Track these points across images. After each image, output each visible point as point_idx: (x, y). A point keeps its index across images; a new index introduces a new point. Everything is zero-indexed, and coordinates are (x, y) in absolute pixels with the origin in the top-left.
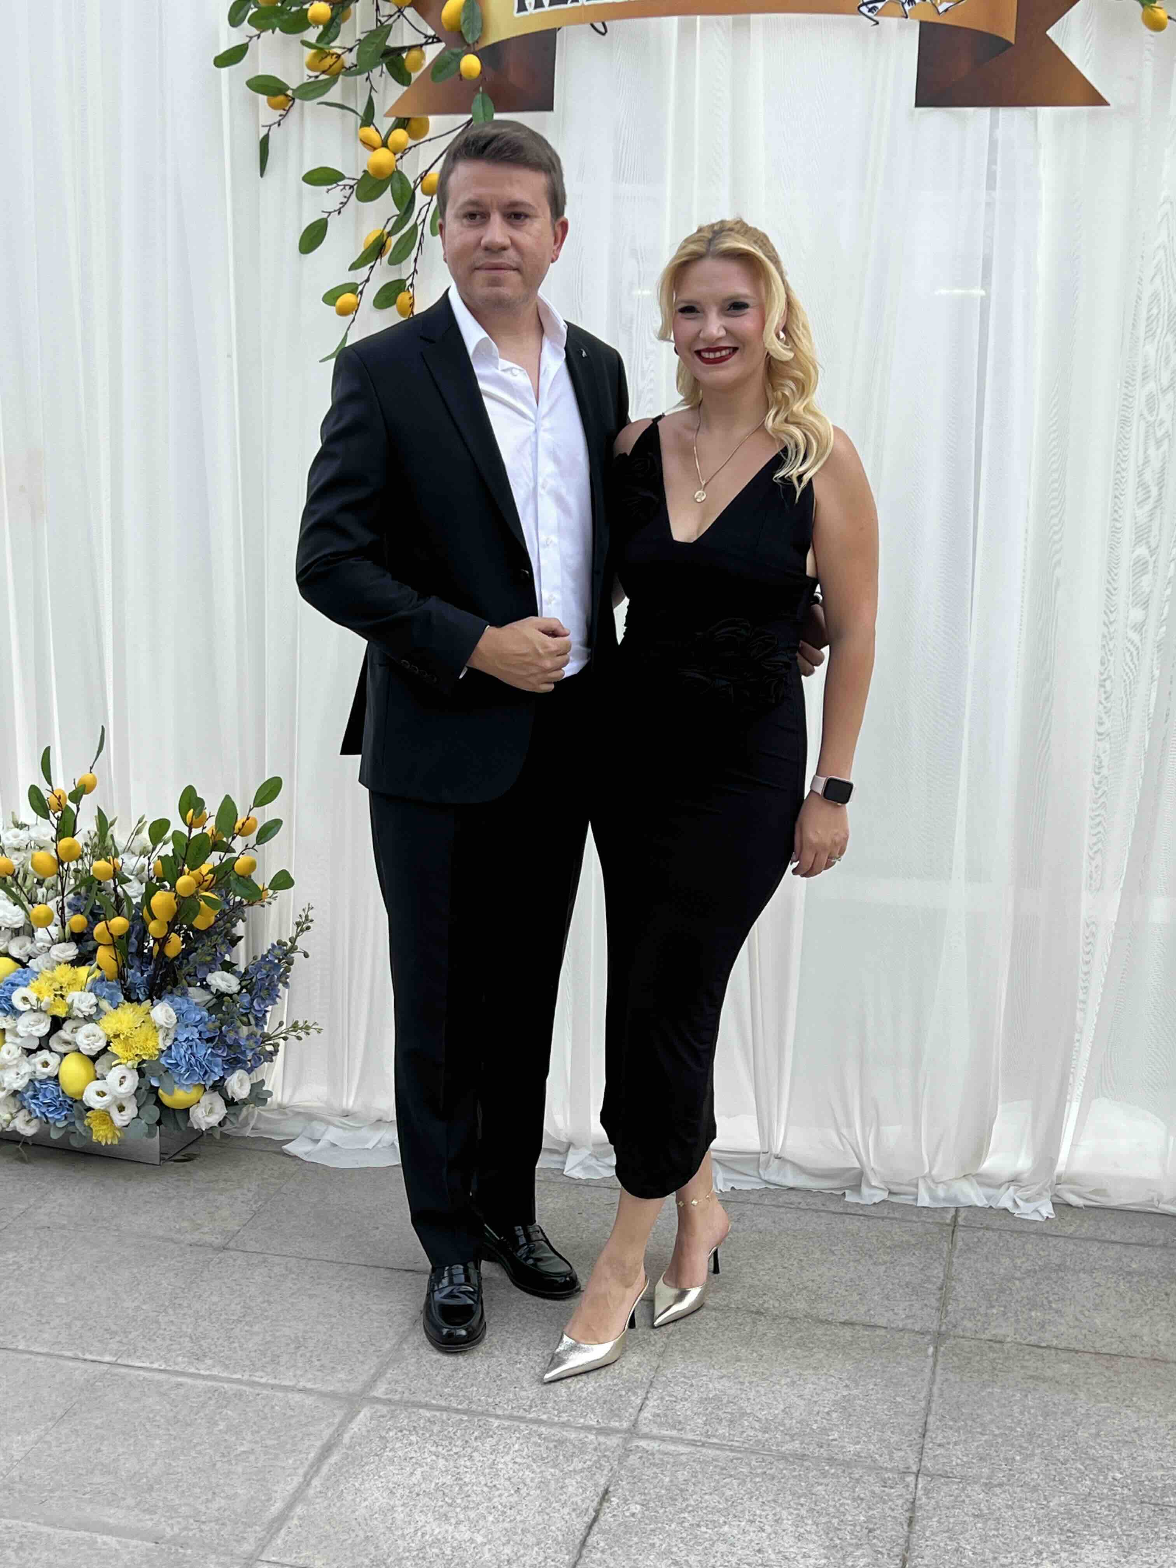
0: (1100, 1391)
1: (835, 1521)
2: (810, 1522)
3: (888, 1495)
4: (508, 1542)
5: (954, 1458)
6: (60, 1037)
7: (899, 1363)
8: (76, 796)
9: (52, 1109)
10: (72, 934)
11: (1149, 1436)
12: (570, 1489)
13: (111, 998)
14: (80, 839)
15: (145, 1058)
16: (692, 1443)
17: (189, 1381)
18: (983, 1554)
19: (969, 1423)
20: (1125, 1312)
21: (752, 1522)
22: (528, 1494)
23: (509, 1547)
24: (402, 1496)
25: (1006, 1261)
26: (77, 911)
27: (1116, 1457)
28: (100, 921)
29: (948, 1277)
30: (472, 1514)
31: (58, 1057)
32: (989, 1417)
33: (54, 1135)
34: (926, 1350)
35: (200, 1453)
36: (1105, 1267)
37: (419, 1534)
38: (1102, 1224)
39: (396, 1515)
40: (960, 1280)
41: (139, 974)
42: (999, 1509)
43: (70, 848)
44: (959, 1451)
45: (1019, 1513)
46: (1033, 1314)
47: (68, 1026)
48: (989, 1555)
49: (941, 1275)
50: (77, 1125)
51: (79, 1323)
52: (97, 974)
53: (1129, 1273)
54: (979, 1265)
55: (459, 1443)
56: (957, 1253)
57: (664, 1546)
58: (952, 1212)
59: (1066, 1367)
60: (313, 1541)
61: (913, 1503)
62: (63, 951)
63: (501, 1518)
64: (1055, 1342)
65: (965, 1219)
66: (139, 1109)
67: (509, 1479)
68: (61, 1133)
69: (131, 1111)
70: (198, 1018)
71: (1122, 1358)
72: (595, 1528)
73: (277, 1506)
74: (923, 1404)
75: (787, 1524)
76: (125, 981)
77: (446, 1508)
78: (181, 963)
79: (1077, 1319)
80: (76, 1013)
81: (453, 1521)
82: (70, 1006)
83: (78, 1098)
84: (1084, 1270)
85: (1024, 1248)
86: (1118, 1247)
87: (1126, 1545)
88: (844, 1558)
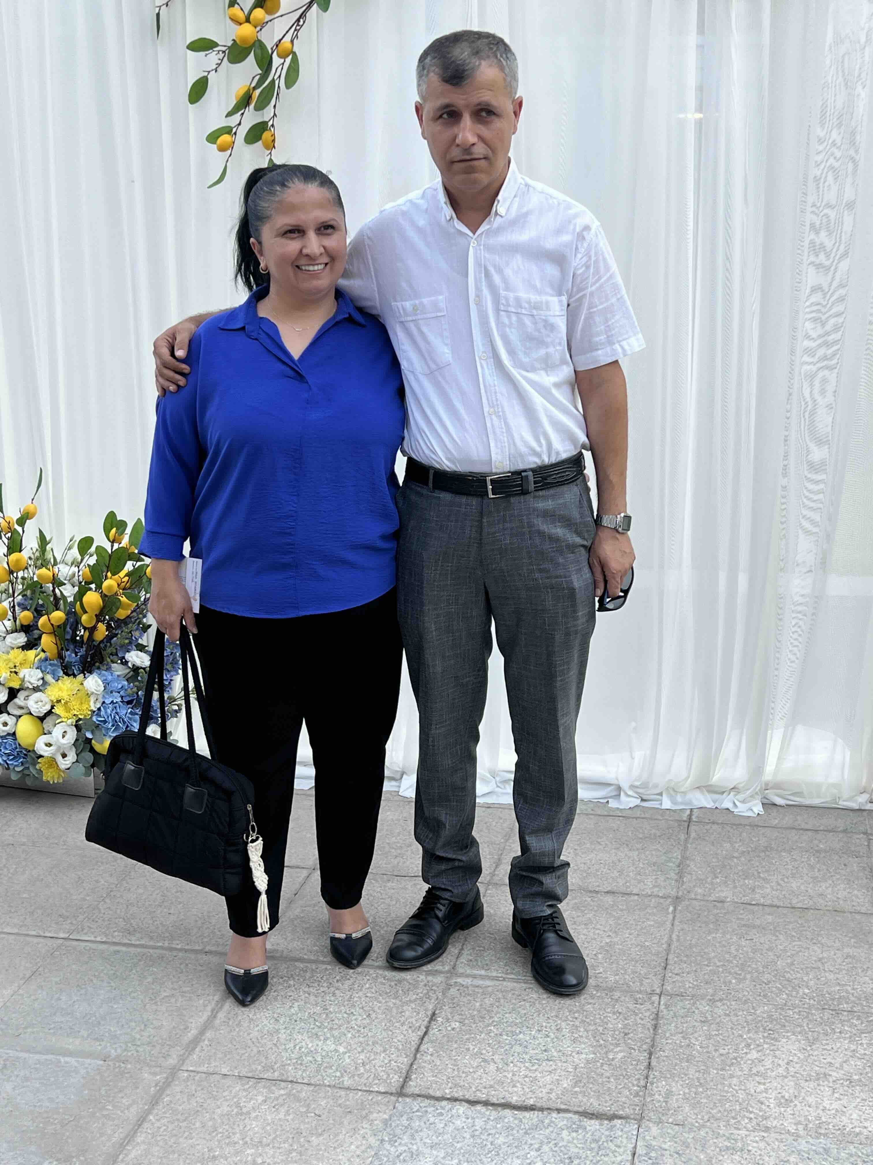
0: (794, 934)
1: (601, 1029)
2: (582, 1030)
3: (639, 1009)
4: (363, 1051)
5: (687, 983)
6: (15, 704)
7: (648, 919)
8: (21, 522)
9: (11, 757)
10: (22, 626)
11: (829, 964)
12: (407, 1013)
13: (53, 673)
14: (25, 554)
15: (80, 717)
16: (496, 978)
17: (124, 949)
18: (708, 1047)
19: (699, 958)
20: (814, 878)
21: (539, 1031)
22: (376, 1018)
23: (363, 1054)
24: (284, 1022)
25: (727, 845)
26: (24, 608)
27: (805, 979)
28: (42, 616)
29: (684, 858)
30: (336, 1033)
31: (14, 719)
32: (713, 954)
33: (14, 777)
34: (668, 909)
35: (134, 998)
36: (800, 847)
37: (297, 1048)
38: (798, 818)
39: (280, 1035)
40: (693, 860)
41: (74, 655)
42: (720, 1016)
43: (18, 561)
44: (691, 978)
45: (734, 1019)
46: (746, 881)
47: (21, 695)
48: (712, 1048)
49: (679, 857)
50: (31, 769)
51: (40, 912)
52: (42, 655)
53: (817, 851)
54: (707, 849)
55: (325, 985)
56: (691, 841)
57: (476, 1050)
58: (688, 812)
59: (770, 918)
60: (220, 1055)
61: (657, 1014)
62: (16, 639)
63: (357, 1035)
64: (762, 901)
65: (697, 817)
66: (77, 755)
67: (363, 1008)
68: (20, 775)
69: (72, 757)
70: (120, 686)
71: (812, 911)
72: (426, 1039)
73: (194, 1032)
74: (665, 946)
75: (565, 1031)
76: (64, 660)
77: (316, 1029)
78: (106, 646)
79: (779, 884)
80: (27, 685)
81: (322, 1038)
82: (23, 680)
83: (31, 749)
84: (784, 850)
85: (740, 836)
86: (810, 833)
87: (811, 1038)
88: (606, 1053)
